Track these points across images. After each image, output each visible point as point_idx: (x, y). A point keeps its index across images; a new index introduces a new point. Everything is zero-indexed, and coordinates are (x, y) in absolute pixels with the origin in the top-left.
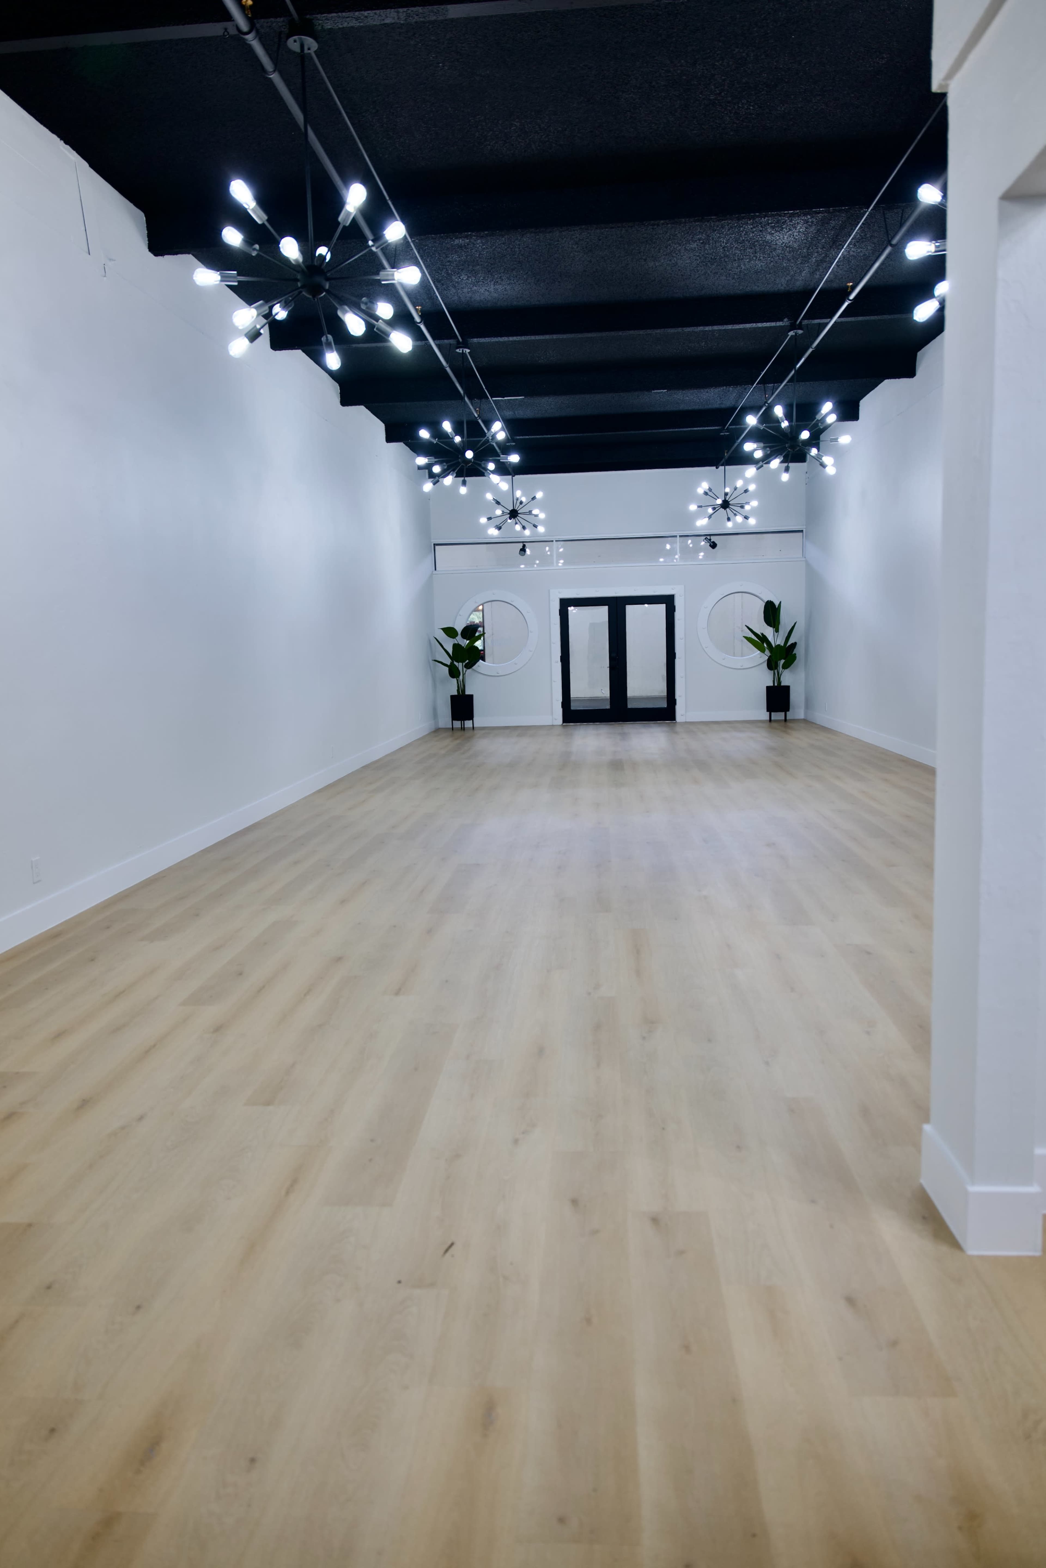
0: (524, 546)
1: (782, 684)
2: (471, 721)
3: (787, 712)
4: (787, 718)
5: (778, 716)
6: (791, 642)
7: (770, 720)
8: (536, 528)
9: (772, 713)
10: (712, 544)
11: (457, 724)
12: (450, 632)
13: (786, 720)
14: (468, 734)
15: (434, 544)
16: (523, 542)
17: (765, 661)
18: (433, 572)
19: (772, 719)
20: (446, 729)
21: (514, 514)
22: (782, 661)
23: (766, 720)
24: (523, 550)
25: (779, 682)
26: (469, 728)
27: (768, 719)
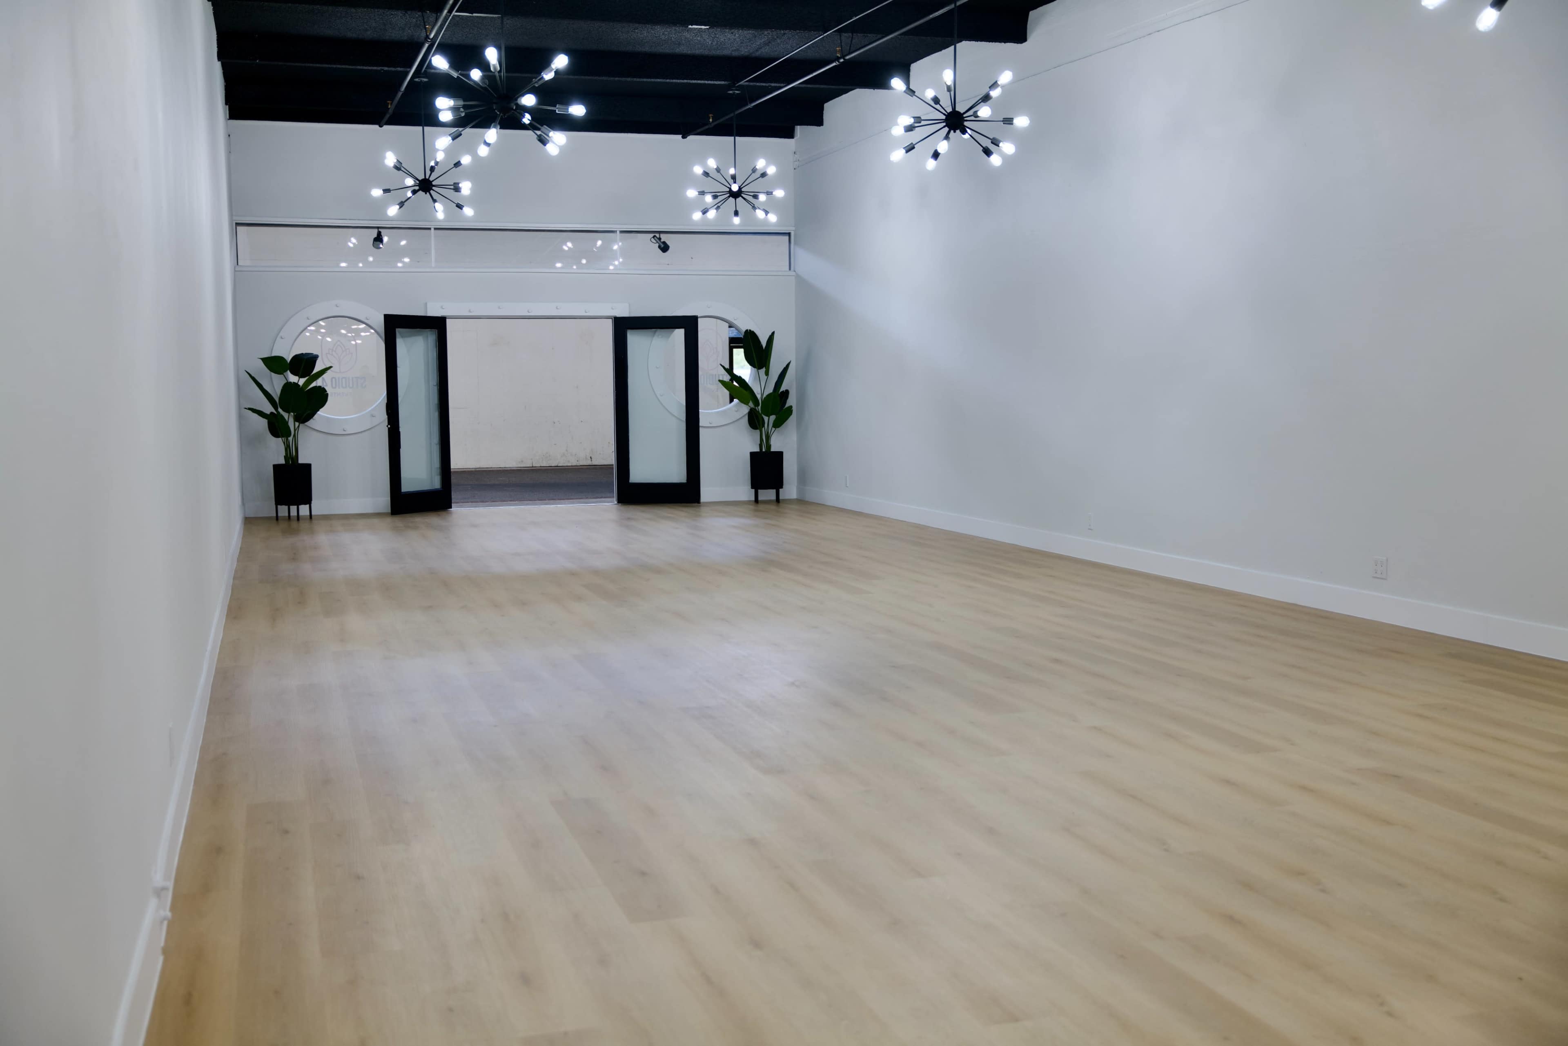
0: (379, 234)
1: (773, 449)
2: (308, 506)
3: (780, 490)
4: (781, 497)
5: (768, 494)
6: (783, 389)
7: (756, 501)
8: (461, 209)
9: (760, 491)
10: (662, 246)
11: (283, 510)
12: (274, 364)
13: (778, 500)
14: (304, 525)
15: (236, 224)
16: (378, 228)
17: (746, 415)
18: (235, 267)
19: (760, 498)
20: (269, 519)
21: (425, 185)
22: (773, 418)
23: (750, 501)
24: (379, 239)
25: (769, 446)
26: (304, 517)
27: (753, 499)
